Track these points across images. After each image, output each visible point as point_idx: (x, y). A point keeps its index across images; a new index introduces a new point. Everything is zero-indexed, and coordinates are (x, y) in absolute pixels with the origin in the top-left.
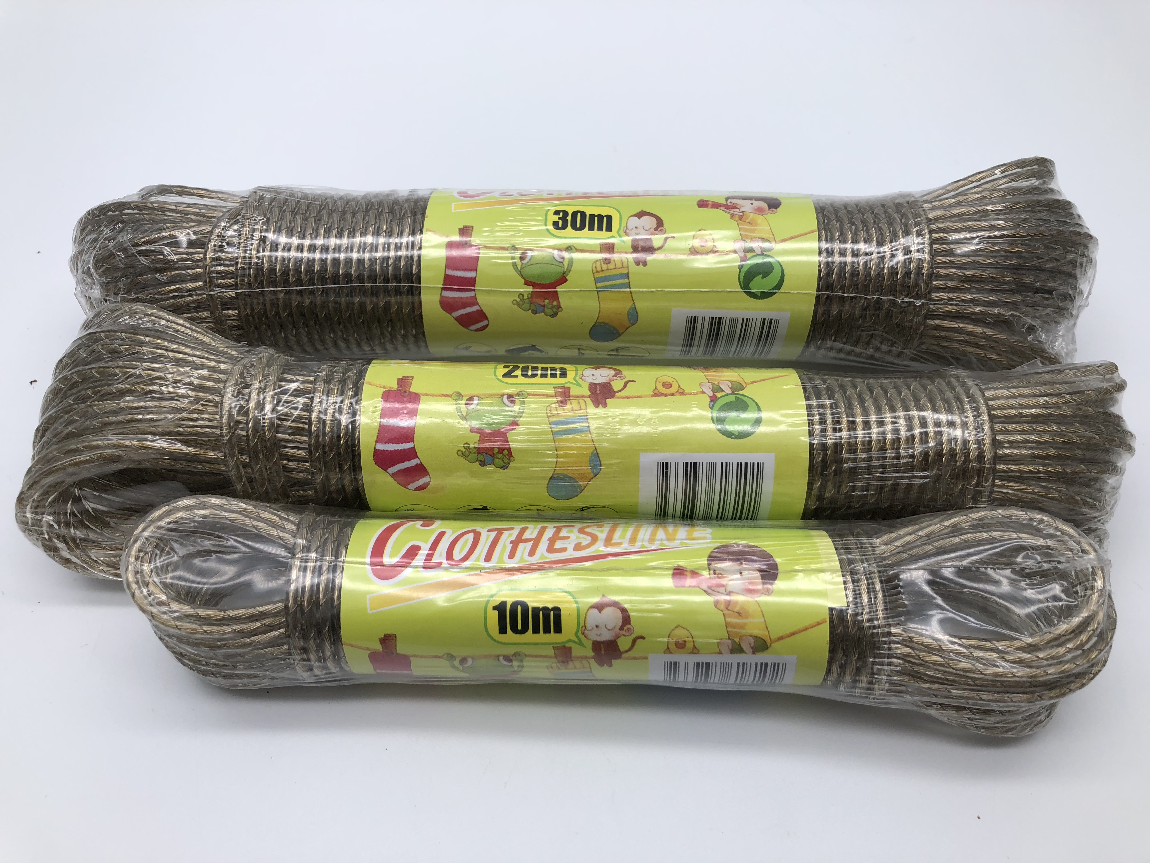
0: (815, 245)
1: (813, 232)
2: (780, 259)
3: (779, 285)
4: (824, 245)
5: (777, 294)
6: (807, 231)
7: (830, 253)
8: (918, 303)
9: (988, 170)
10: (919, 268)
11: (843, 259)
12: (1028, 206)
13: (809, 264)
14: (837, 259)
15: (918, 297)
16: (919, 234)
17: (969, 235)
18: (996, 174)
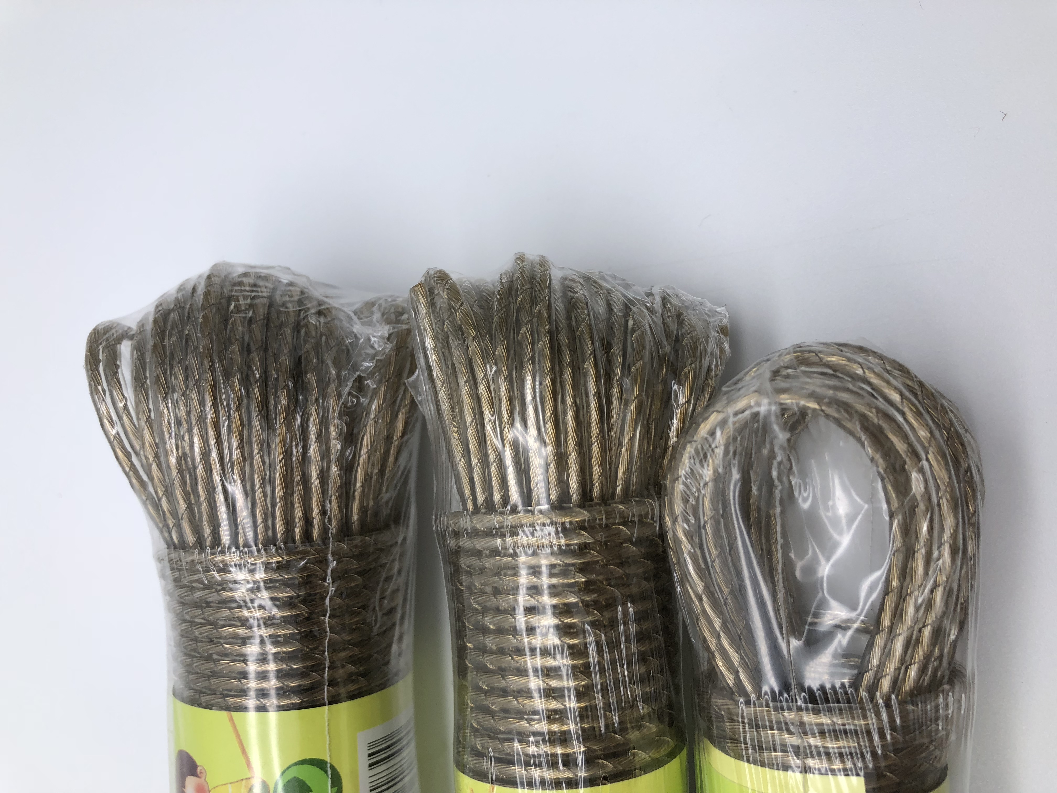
0: (252, 717)
1: (231, 720)
2: (277, 771)
3: (319, 764)
4: (251, 702)
5: (335, 765)
6: (231, 729)
7: (262, 694)
8: (333, 564)
9: (111, 443)
10: (278, 567)
11: (272, 675)
12: (163, 363)
13: (281, 725)
14: (273, 683)
15: (323, 562)
16: (224, 569)
17: (220, 498)
18: (118, 434)
